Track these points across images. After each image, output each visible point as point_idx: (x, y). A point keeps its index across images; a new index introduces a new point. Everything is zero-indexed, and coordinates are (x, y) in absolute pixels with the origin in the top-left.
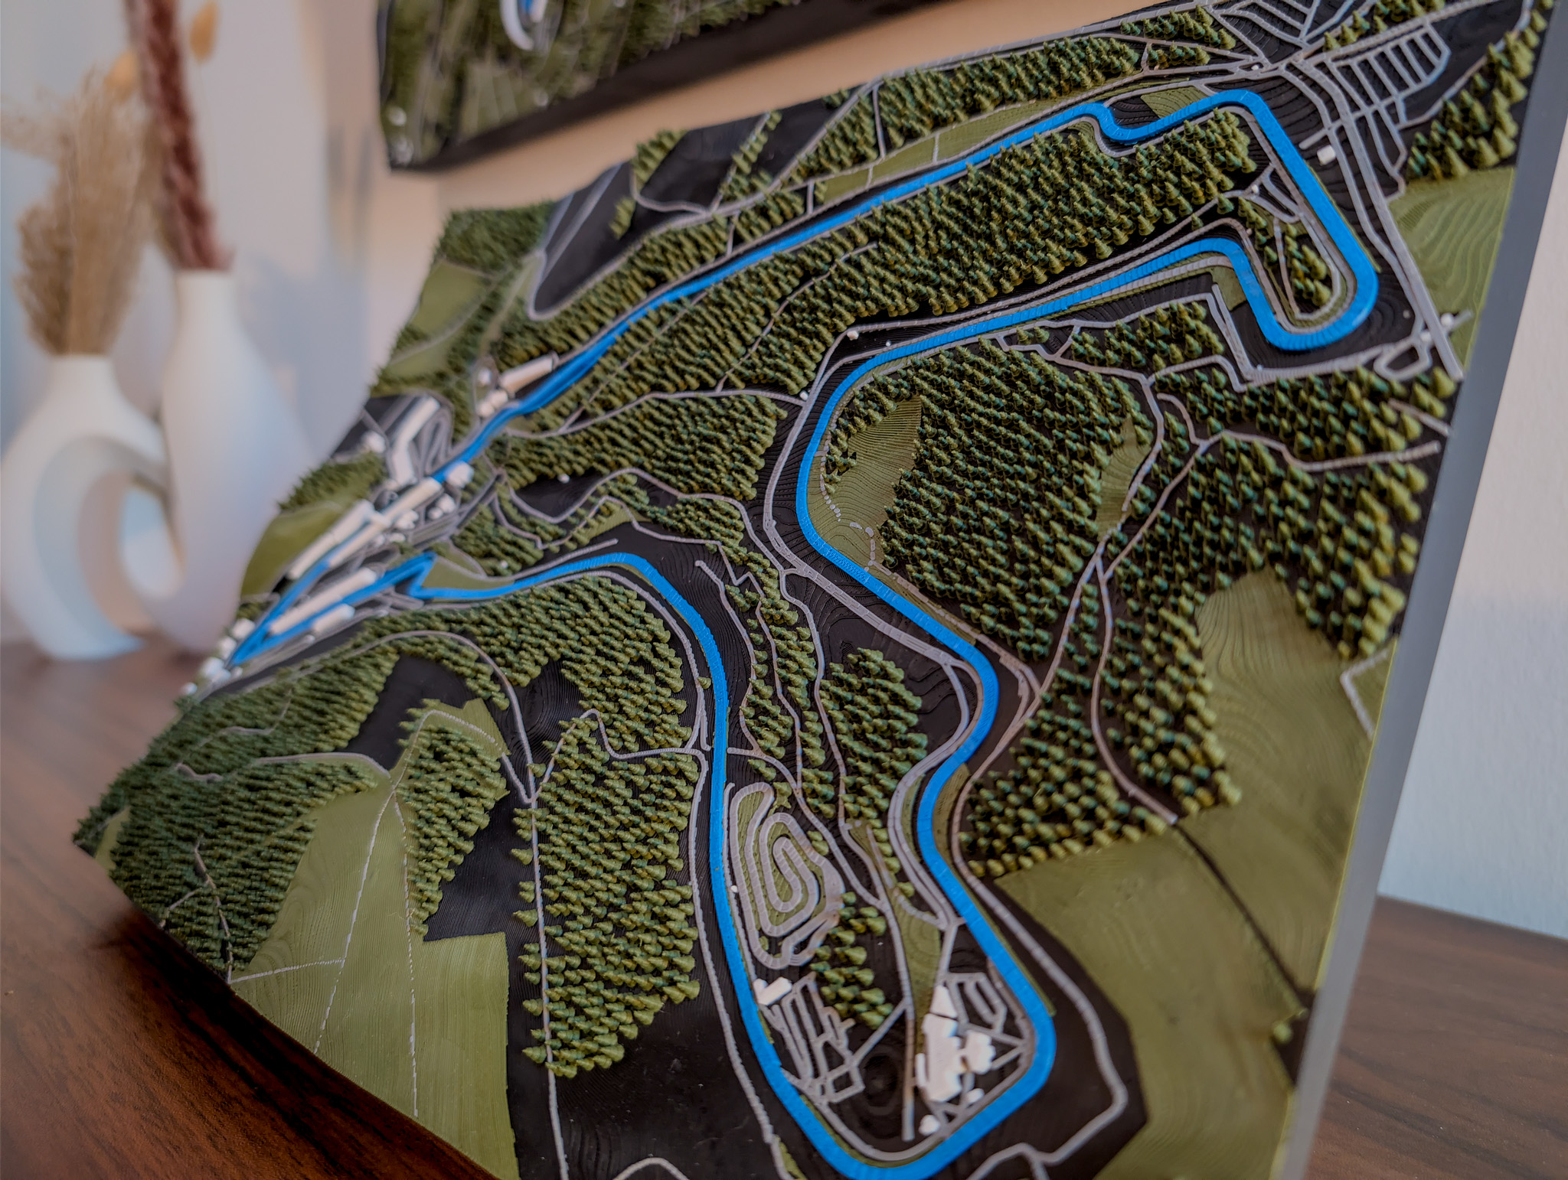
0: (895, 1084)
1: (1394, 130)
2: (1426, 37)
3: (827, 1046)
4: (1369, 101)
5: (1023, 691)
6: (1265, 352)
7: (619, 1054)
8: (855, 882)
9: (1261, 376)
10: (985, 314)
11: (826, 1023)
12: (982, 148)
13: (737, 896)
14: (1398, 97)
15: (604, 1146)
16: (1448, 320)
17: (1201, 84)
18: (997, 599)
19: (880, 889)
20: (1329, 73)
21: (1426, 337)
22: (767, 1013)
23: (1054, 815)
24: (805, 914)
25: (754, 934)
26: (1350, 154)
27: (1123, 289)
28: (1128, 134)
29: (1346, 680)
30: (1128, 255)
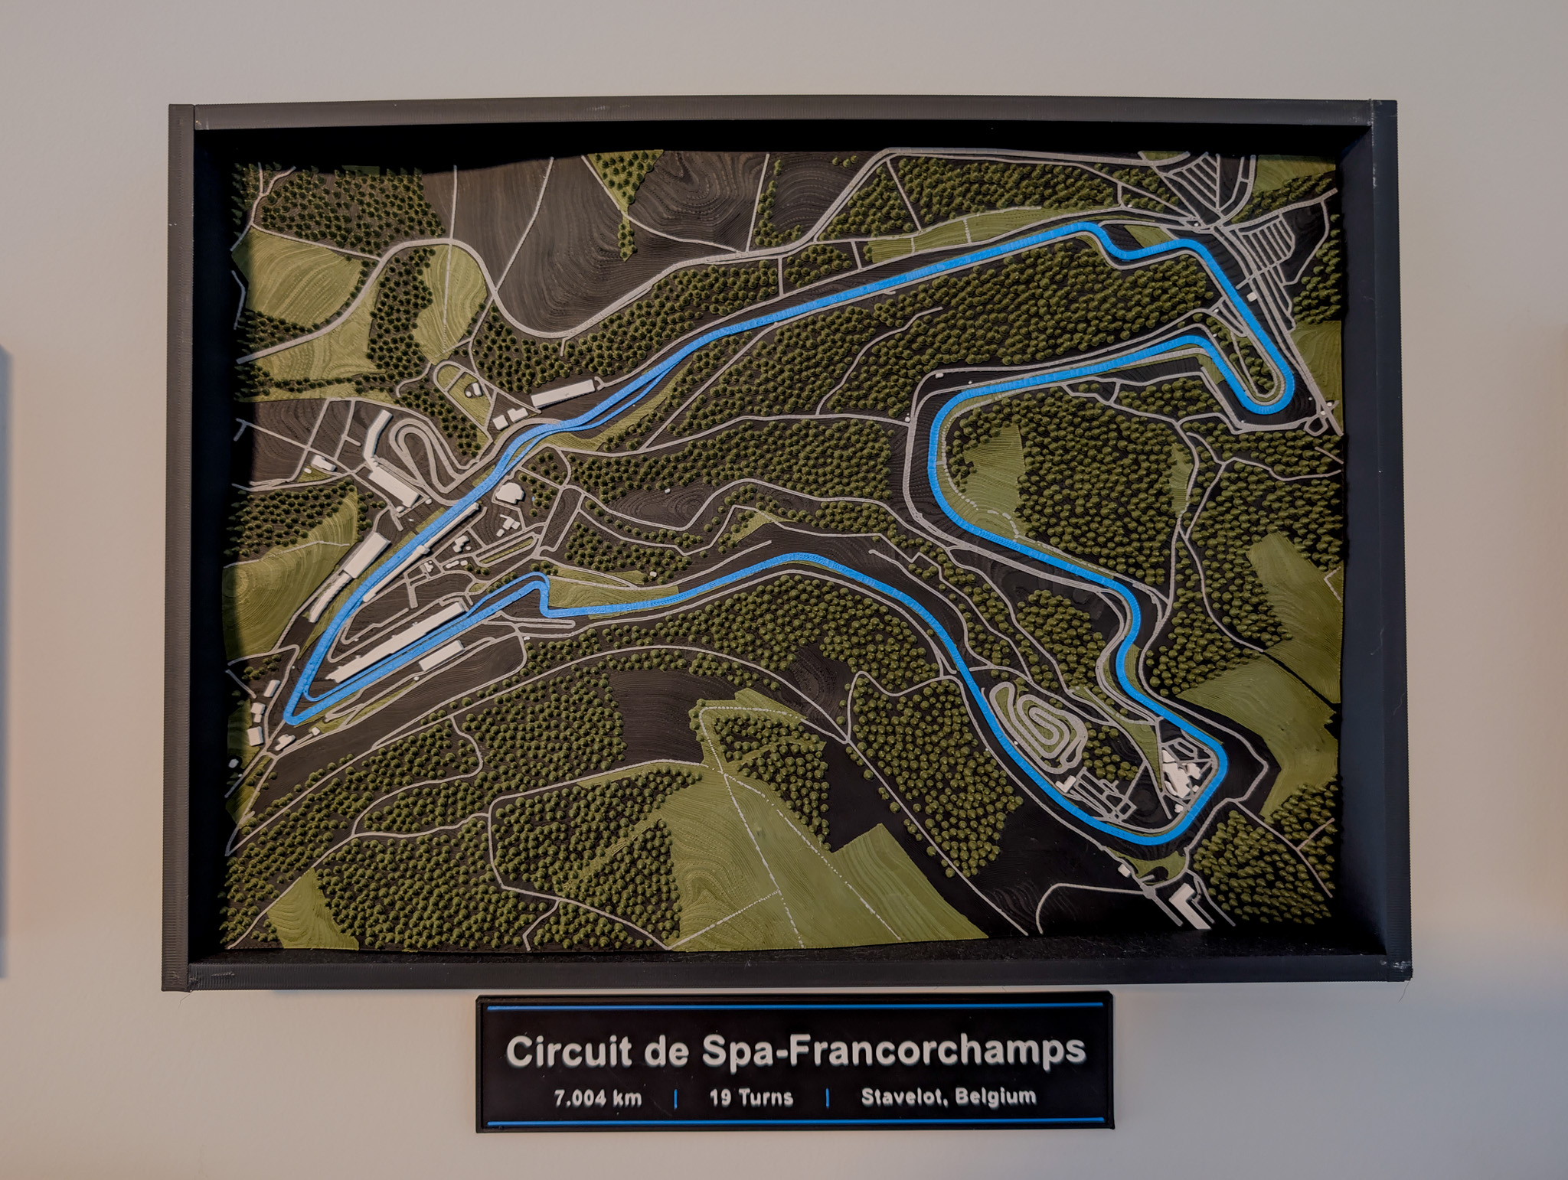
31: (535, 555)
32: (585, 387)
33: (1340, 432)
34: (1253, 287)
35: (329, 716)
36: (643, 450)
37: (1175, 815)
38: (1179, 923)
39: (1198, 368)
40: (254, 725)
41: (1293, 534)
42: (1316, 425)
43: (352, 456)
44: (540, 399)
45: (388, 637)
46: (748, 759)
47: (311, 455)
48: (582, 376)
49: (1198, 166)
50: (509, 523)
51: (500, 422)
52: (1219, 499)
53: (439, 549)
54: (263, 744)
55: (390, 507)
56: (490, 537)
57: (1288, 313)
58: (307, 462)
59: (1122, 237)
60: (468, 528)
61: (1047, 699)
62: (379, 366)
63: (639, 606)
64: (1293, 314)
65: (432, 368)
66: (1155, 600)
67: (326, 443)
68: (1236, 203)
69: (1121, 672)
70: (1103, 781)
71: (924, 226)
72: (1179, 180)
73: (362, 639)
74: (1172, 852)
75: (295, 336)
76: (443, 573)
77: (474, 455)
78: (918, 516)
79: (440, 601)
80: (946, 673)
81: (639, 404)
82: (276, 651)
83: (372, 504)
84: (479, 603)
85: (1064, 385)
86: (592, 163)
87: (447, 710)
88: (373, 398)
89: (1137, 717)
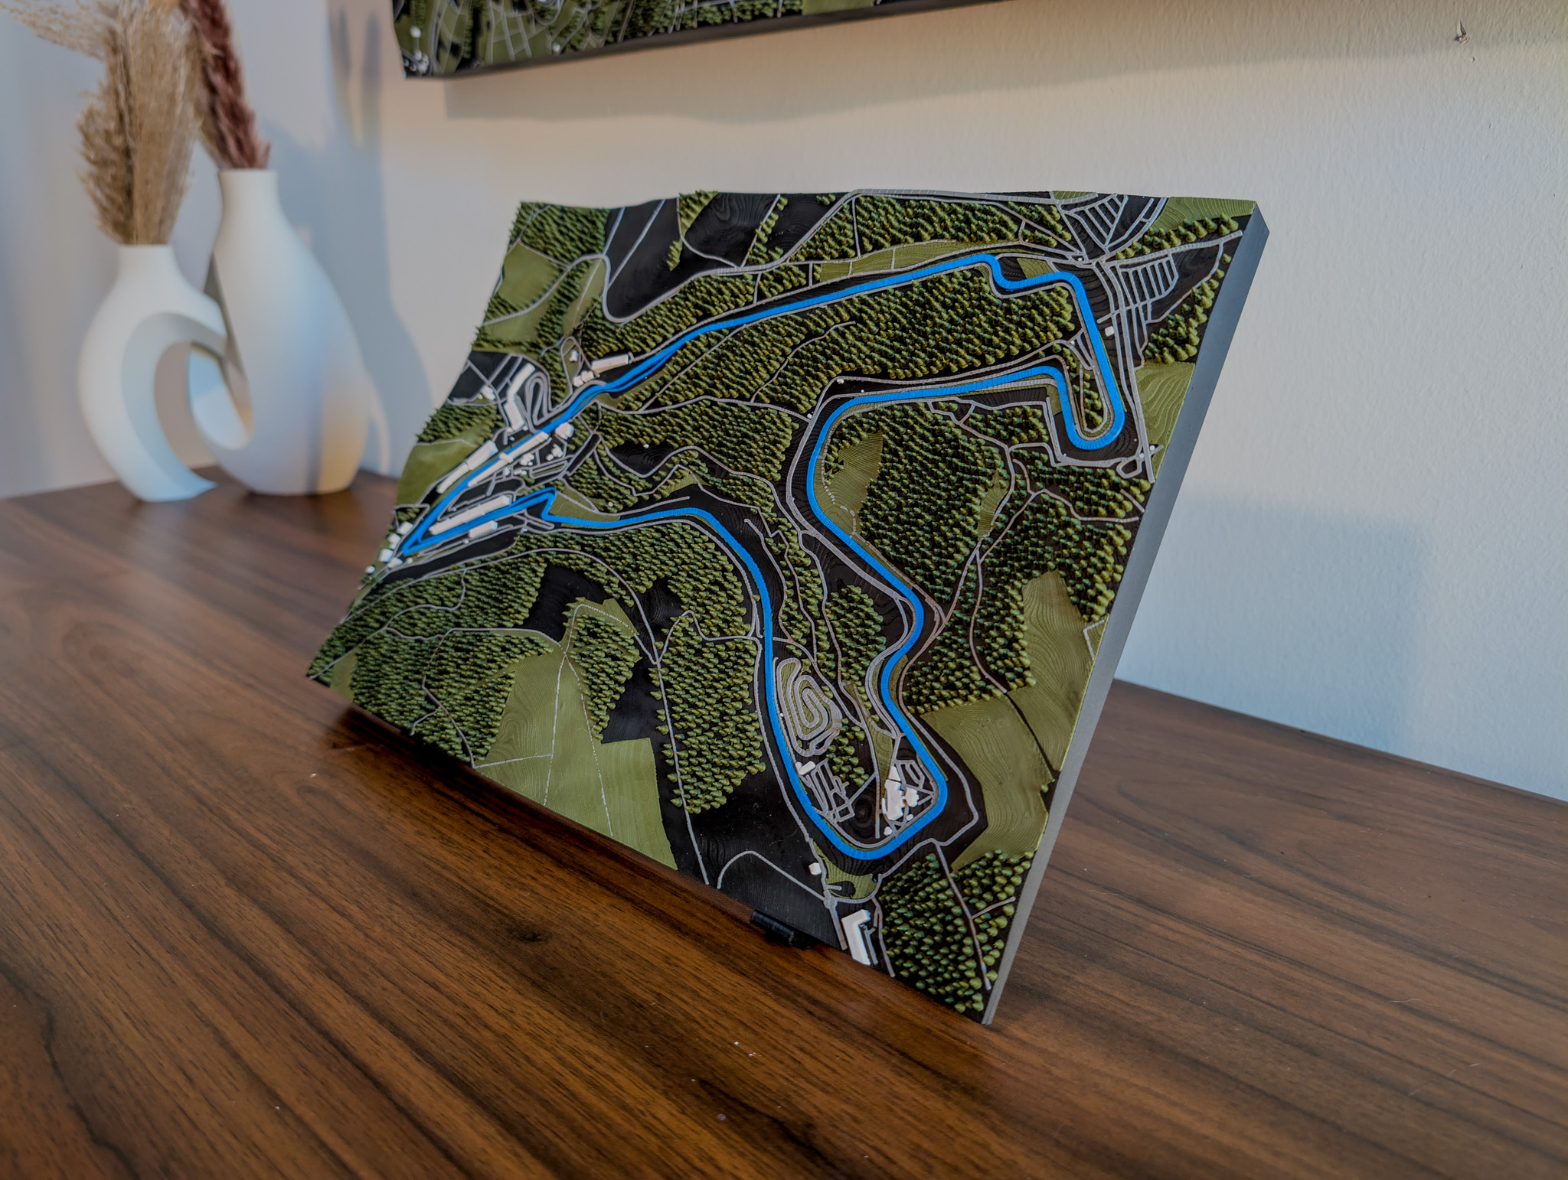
0: (871, 812)
1: (1144, 323)
2: (1168, 263)
3: (835, 795)
4: (1135, 302)
5: (937, 619)
6: (1068, 447)
7: (724, 801)
8: (848, 713)
9: (1066, 460)
10: (921, 385)
11: (835, 784)
12: (922, 267)
13: (783, 718)
14: (1149, 301)
15: (721, 846)
16: (1153, 448)
17: (1050, 261)
18: (924, 566)
19: (861, 717)
20: (1116, 275)
21: (1142, 456)
22: (803, 779)
23: (950, 686)
24: (821, 729)
25: (794, 738)
26: (1121, 333)
27: (999, 387)
28: (1008, 285)
29: (1085, 631)
30: (1003, 365)
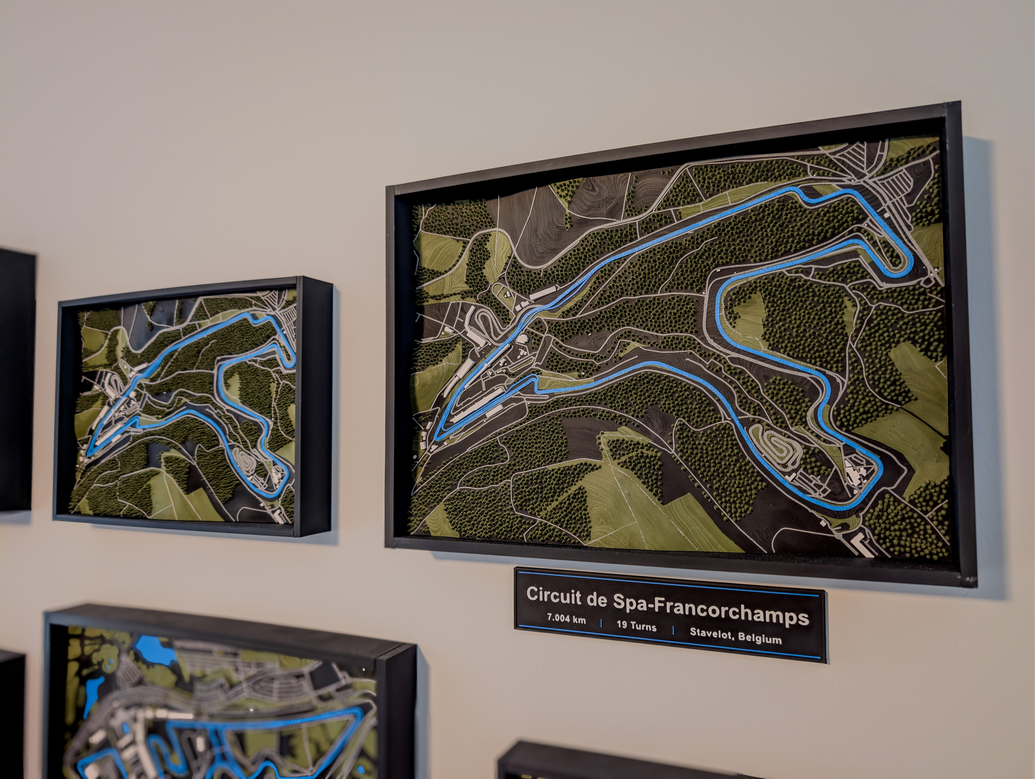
31: (533, 367)
32: (552, 289)
33: (942, 284)
34: (887, 210)
35: (451, 437)
36: (578, 316)
37: (853, 495)
38: (857, 554)
39: (857, 255)
40: (423, 441)
41: (914, 342)
42: (928, 281)
43: (460, 326)
44: (533, 296)
45: (474, 403)
46: (623, 459)
47: (444, 326)
48: (551, 285)
49: (854, 150)
50: (522, 352)
51: (518, 308)
52: (872, 325)
53: (494, 365)
54: (426, 449)
55: (475, 347)
56: (515, 359)
57: (909, 222)
58: (443, 330)
59: (811, 192)
60: (506, 355)
61: (780, 433)
62: (470, 287)
63: (576, 388)
64: (912, 222)
65: (491, 286)
66: (838, 380)
67: (450, 322)
68: (876, 166)
69: (820, 418)
70: (812, 476)
71: (706, 198)
72: (842, 158)
73: (464, 404)
74: (852, 515)
75: (438, 276)
76: (496, 375)
77: (508, 323)
78: (711, 341)
79: (494, 387)
80: (725, 419)
81: (576, 295)
82: (431, 410)
83: (468, 346)
84: (510, 388)
85: (784, 271)
86: (553, 188)
87: (496, 435)
88: (469, 301)
89: (831, 443)
